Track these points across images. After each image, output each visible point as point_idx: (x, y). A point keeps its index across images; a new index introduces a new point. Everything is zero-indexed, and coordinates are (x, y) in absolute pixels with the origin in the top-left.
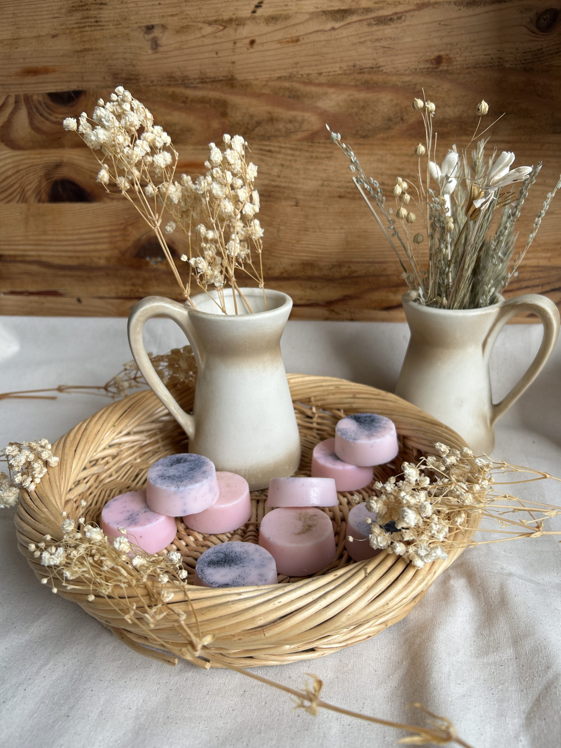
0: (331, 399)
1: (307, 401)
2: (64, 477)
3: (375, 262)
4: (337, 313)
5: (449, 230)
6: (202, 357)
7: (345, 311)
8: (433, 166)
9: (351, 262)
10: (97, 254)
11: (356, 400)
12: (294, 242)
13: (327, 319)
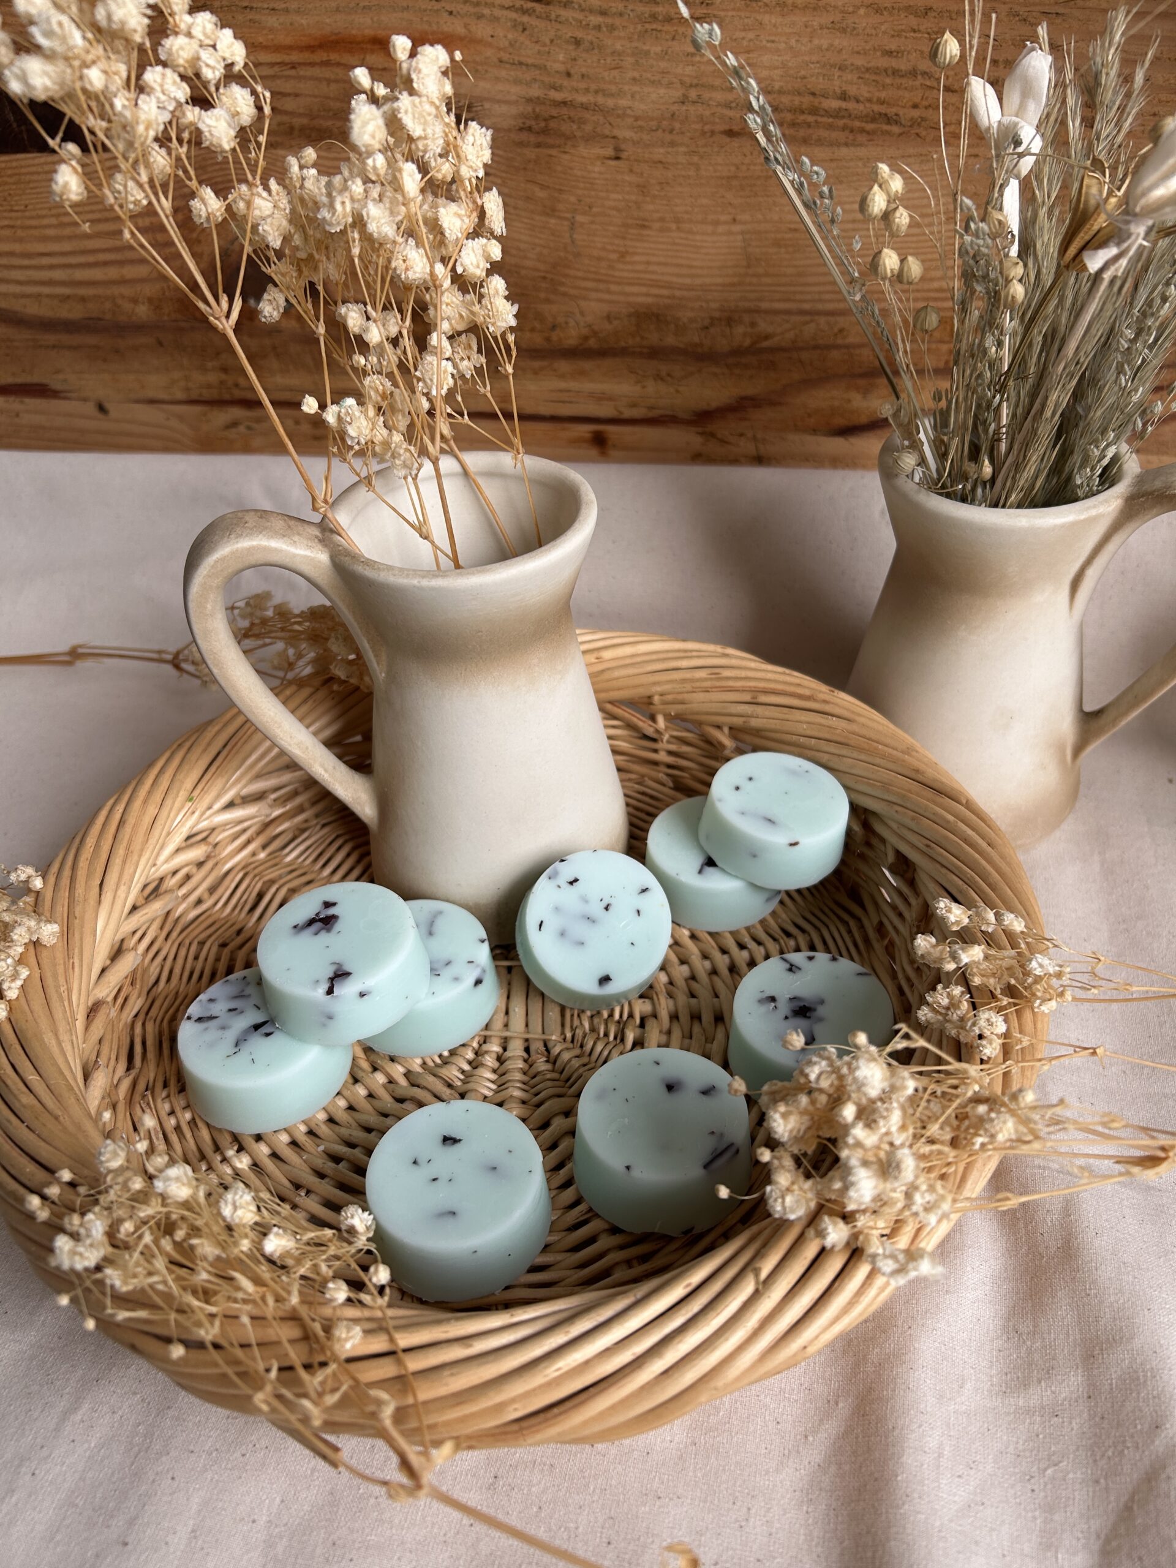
0: (700, 702)
1: (645, 705)
2: (77, 965)
3: (819, 313)
4: (723, 442)
5: (1011, 305)
6: (376, 656)
7: (741, 435)
8: (980, 91)
9: (758, 311)
10: (126, 291)
11: (759, 710)
12: (614, 256)
13: (697, 458)
